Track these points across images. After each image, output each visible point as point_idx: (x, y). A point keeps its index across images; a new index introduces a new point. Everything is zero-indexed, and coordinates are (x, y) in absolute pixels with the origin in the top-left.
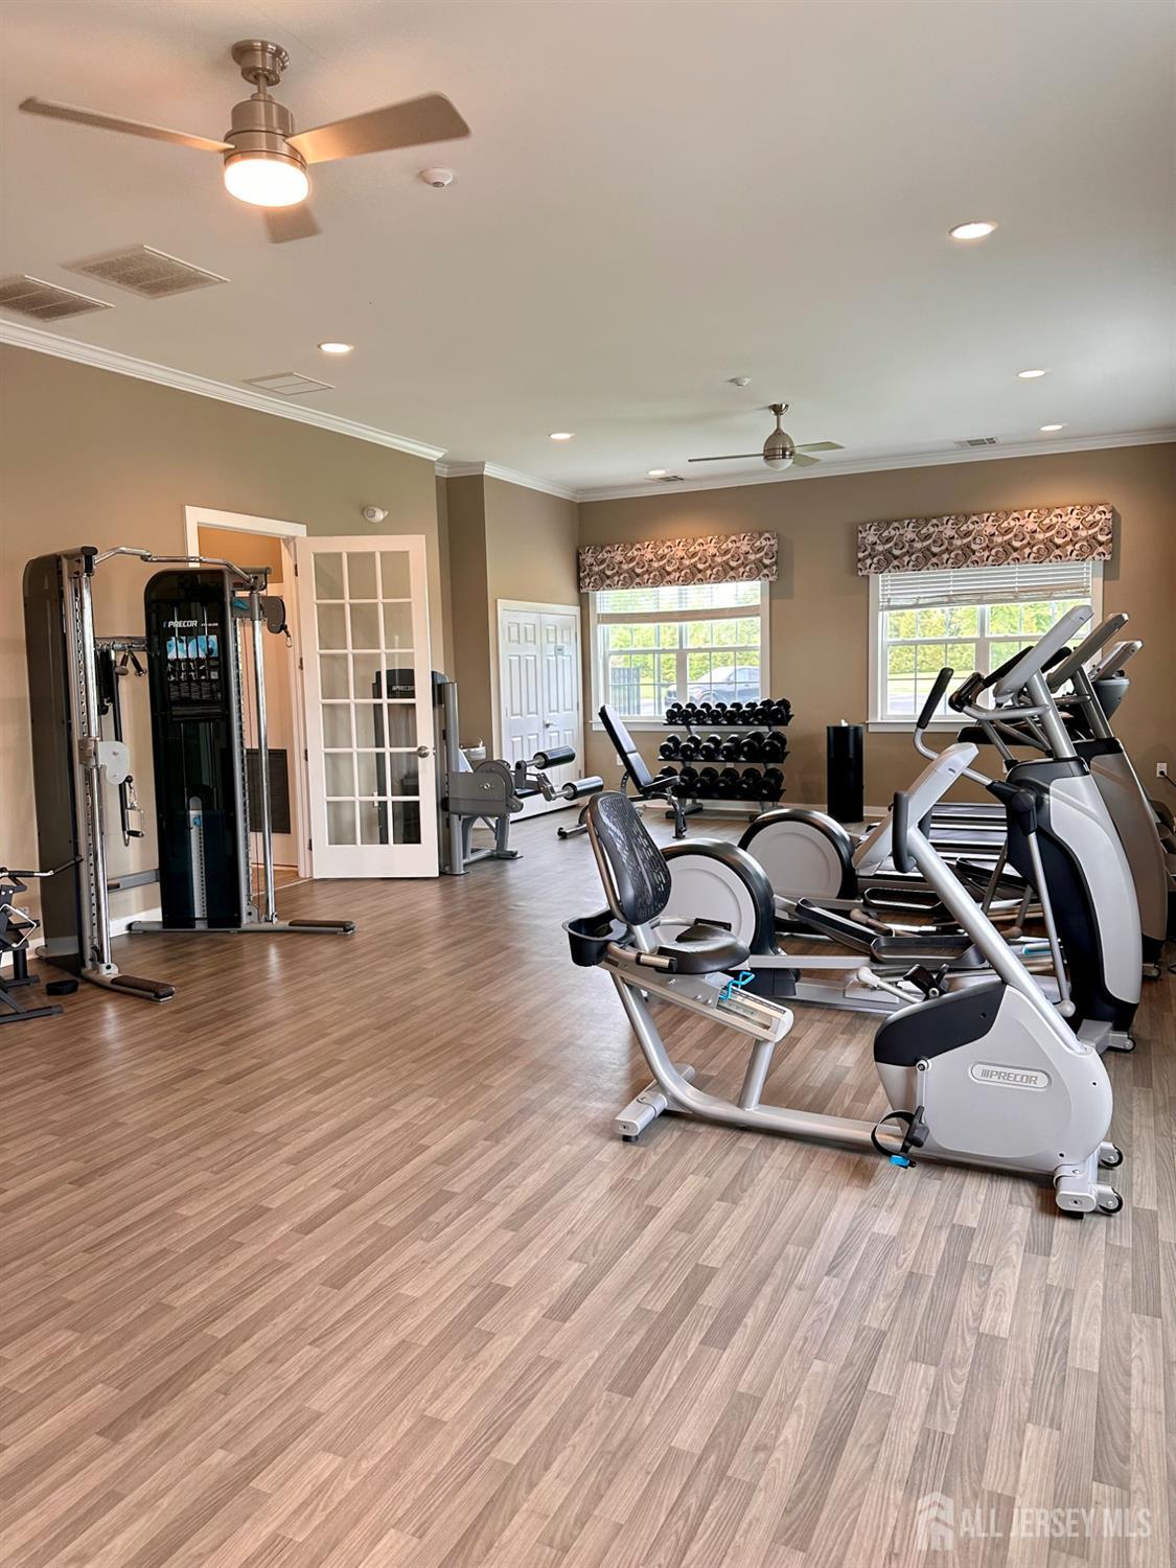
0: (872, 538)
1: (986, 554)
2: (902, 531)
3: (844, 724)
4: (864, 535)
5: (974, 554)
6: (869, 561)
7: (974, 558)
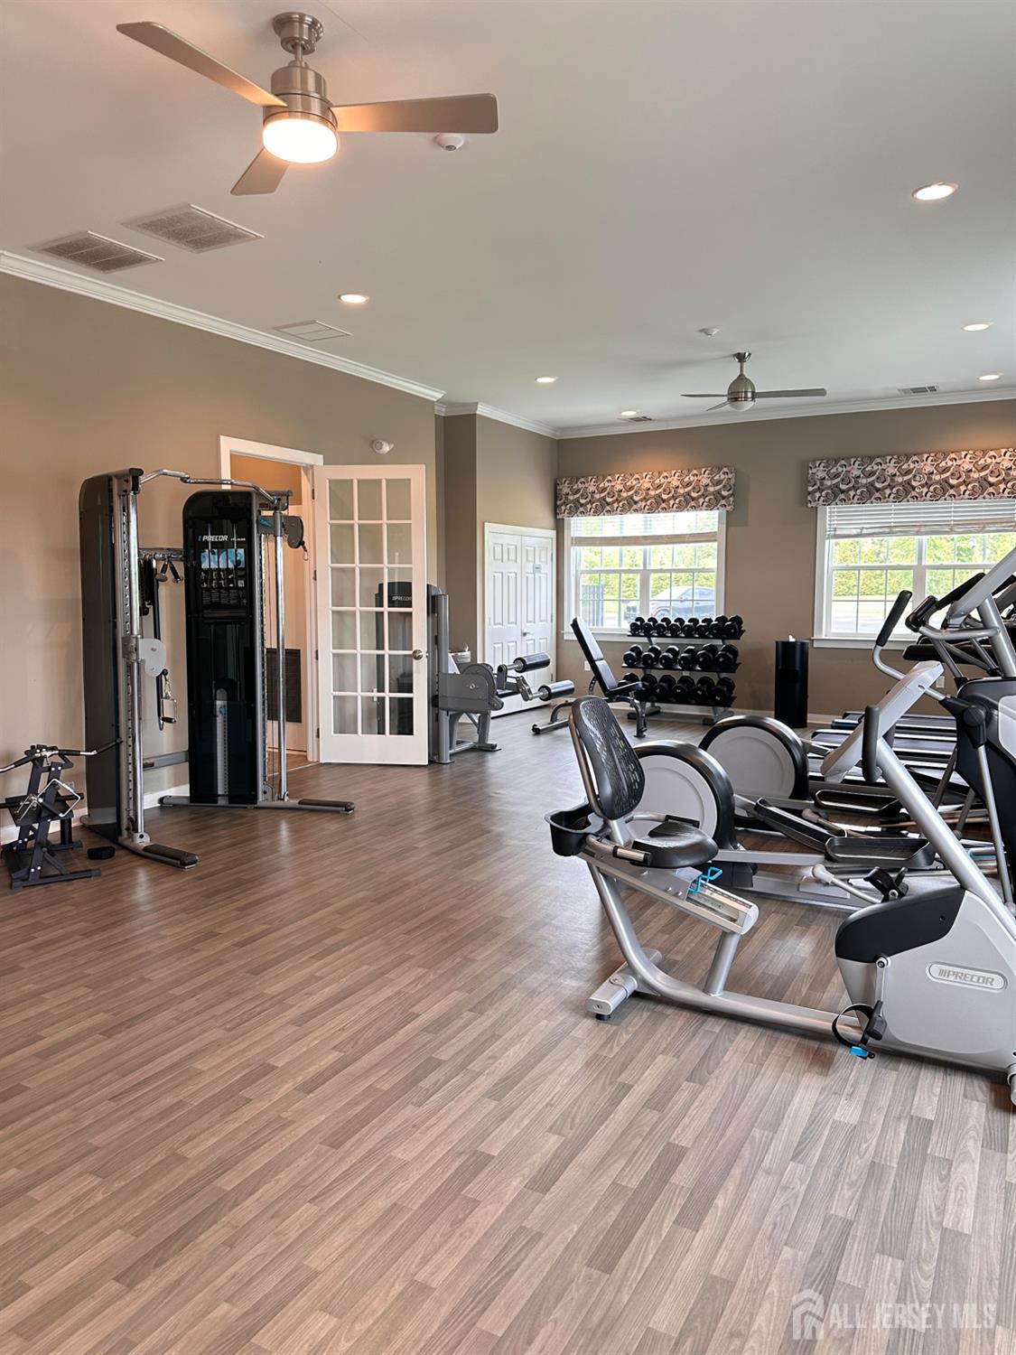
0: (821, 474)
1: (925, 490)
2: (848, 469)
3: (792, 639)
4: (814, 471)
5: (914, 490)
6: (817, 495)
7: (914, 493)
